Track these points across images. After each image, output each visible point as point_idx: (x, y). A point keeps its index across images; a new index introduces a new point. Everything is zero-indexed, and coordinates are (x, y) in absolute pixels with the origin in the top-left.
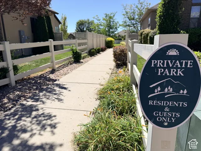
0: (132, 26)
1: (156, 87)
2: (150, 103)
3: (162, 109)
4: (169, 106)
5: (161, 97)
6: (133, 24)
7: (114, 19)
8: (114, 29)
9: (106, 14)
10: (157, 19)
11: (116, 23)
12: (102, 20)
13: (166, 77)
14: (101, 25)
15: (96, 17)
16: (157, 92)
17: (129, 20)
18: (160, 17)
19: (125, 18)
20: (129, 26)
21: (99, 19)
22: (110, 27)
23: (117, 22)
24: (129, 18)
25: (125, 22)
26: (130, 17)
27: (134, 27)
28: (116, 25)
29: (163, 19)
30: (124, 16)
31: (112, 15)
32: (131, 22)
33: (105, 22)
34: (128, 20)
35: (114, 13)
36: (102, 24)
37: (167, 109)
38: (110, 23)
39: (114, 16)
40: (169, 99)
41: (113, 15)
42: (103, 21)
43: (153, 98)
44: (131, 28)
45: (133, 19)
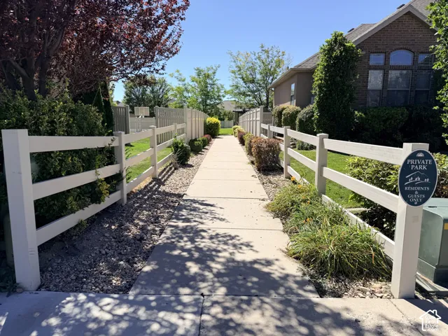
0: (249, 96)
1: (410, 177)
2: (406, 189)
3: (413, 192)
4: (418, 191)
5: (413, 185)
6: (253, 92)
7: (215, 79)
8: (215, 99)
9: (198, 69)
10: (315, 91)
11: (218, 88)
12: (188, 81)
13: (416, 170)
14: (188, 92)
15: (176, 74)
16: (411, 181)
17: (245, 82)
18: (320, 86)
19: (236, 78)
20: (244, 94)
21: (183, 78)
22: (206, 95)
23: (220, 86)
24: (243, 79)
25: (237, 87)
26: (247, 77)
27: (255, 97)
28: (218, 92)
29: (326, 91)
30: (233, 75)
31: (210, 72)
32: (249, 87)
33: (196, 85)
34: (241, 82)
35: (214, 68)
36: (190, 87)
37: (416, 192)
38: (207, 87)
39: (214, 73)
40: (418, 185)
41: (213, 71)
42: (191, 83)
43: (408, 185)
44: (248, 98)
45: (253, 81)
